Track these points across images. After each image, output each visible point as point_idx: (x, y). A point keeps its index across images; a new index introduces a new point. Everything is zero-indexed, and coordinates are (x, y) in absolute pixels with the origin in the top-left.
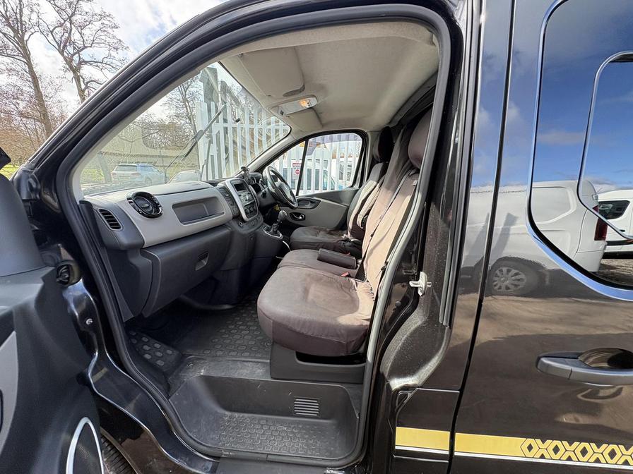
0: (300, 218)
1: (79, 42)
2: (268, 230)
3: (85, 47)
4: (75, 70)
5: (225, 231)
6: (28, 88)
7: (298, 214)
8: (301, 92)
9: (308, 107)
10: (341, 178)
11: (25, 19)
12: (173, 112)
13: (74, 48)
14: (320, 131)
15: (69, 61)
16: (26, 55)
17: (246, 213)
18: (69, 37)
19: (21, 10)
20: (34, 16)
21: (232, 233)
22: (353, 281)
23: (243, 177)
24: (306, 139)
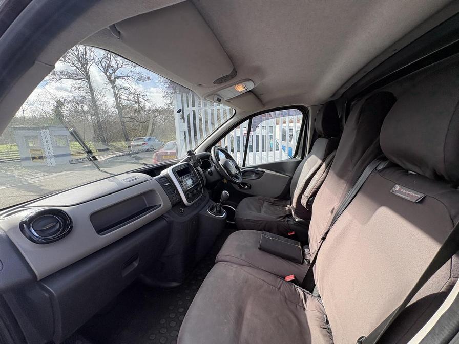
0: (246, 187)
1: (115, 66)
2: (211, 210)
3: (118, 68)
4: (112, 82)
5: (163, 223)
6: (88, 96)
7: (244, 184)
8: (232, 78)
9: (246, 91)
10: (284, 140)
11: (88, 57)
12: (168, 101)
13: (112, 70)
14: (261, 110)
15: (109, 78)
16: (87, 77)
17: (187, 198)
18: (109, 64)
19: (86, 52)
20: (92, 54)
21: (170, 224)
22: (300, 290)
23: (189, 159)
24: (250, 118)
